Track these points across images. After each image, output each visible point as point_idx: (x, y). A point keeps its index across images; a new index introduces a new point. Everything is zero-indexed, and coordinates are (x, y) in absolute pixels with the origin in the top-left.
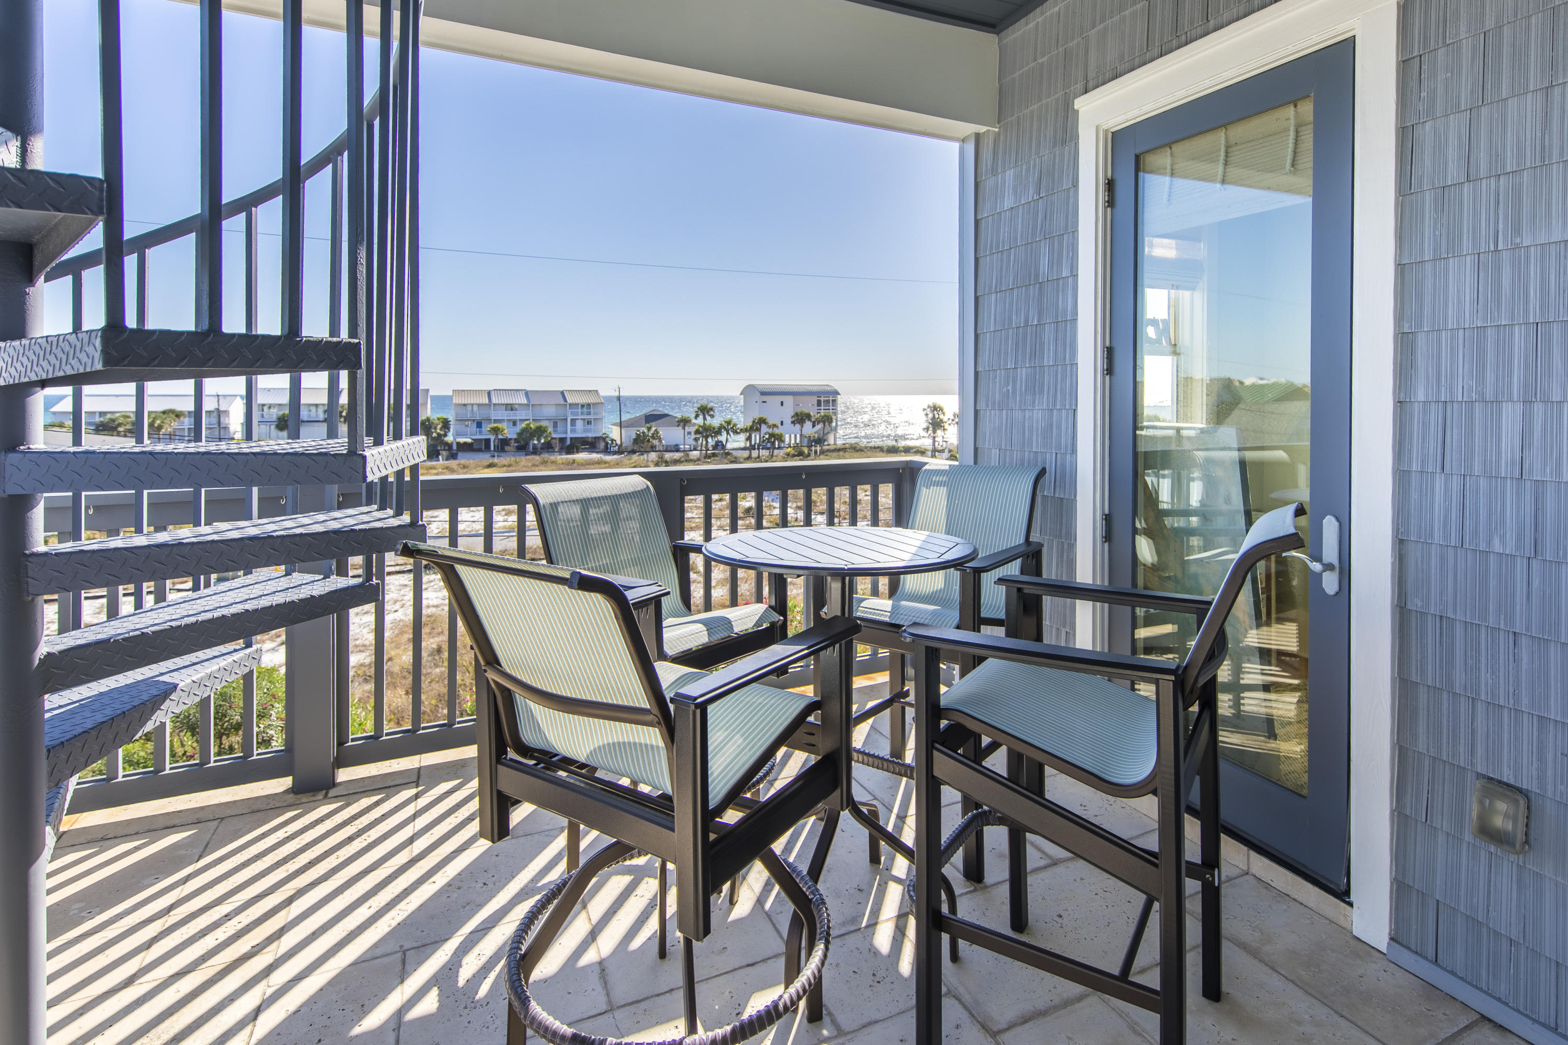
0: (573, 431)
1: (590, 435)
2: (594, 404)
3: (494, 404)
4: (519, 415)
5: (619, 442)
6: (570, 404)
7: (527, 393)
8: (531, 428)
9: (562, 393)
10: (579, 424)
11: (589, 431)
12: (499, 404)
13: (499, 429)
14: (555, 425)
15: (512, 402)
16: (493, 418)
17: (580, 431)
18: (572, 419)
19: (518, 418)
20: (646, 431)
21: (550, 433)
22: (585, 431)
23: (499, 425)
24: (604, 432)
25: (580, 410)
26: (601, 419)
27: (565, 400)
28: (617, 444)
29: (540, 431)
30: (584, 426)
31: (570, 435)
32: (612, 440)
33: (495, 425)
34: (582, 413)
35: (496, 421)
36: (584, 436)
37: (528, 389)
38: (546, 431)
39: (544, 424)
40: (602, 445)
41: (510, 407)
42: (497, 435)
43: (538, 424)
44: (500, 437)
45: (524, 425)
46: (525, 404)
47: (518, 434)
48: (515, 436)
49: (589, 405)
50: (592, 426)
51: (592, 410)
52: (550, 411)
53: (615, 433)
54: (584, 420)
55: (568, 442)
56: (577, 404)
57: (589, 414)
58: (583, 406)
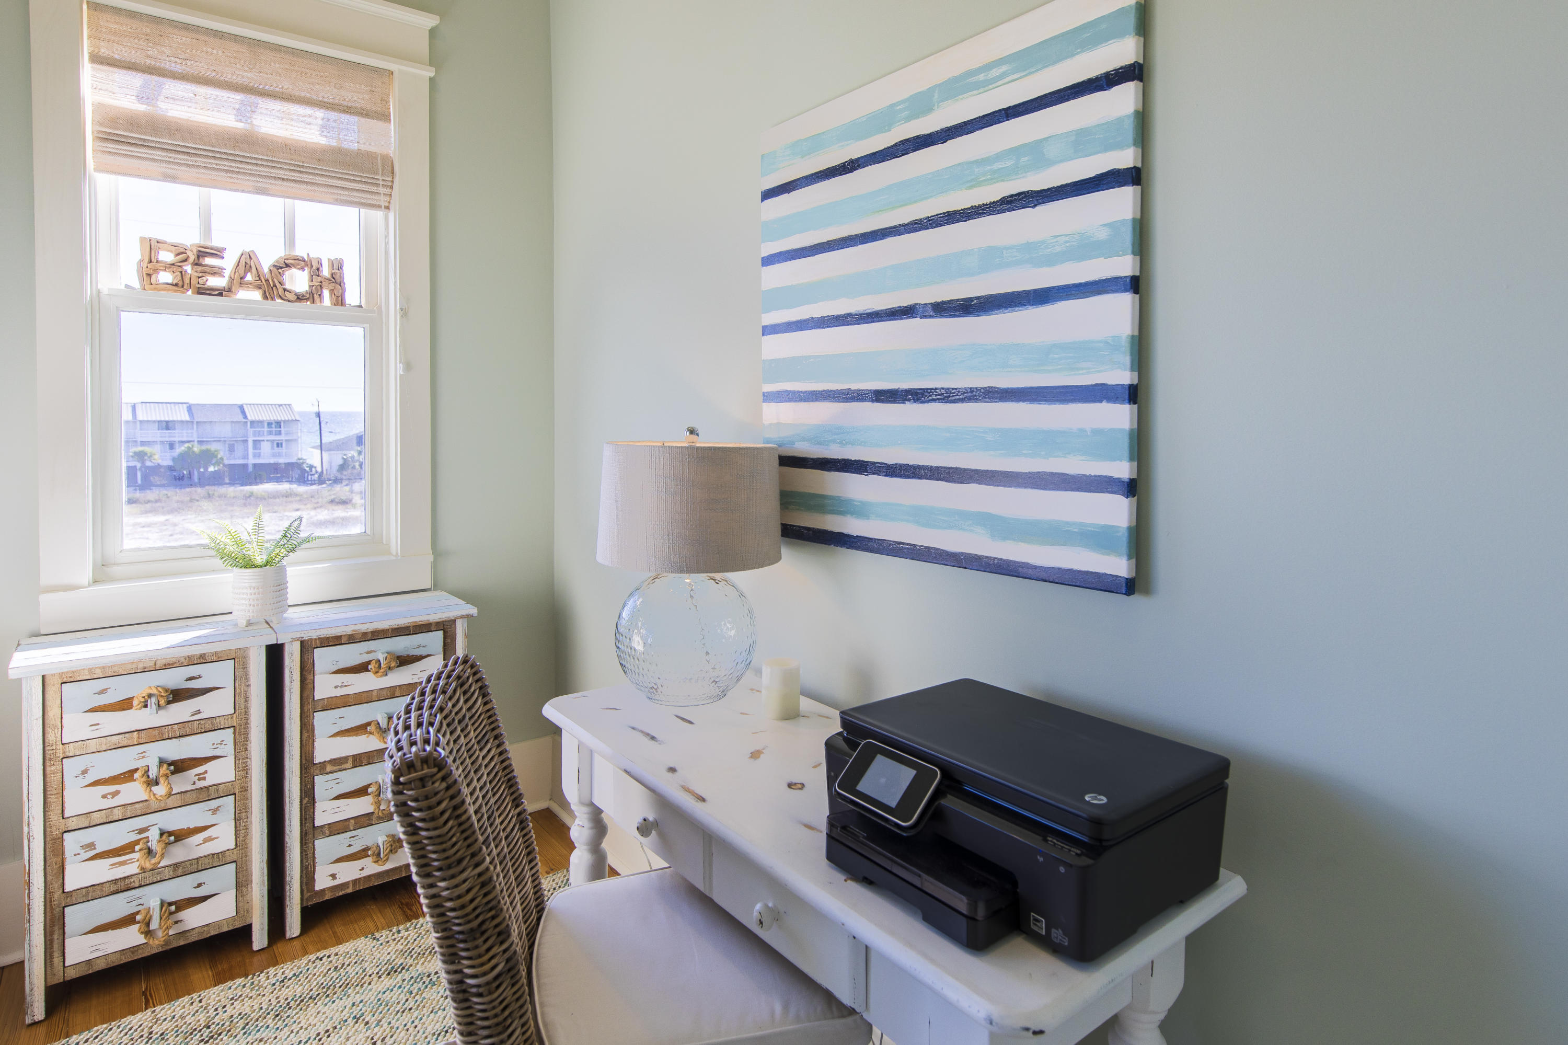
0: (256, 455)
1: (282, 460)
2: (285, 421)
3: (141, 422)
4: (177, 435)
5: (319, 470)
6: (252, 422)
7: (190, 408)
8: (193, 452)
9: (241, 407)
10: (266, 448)
11: (280, 455)
12: (148, 421)
13: (146, 454)
14: (231, 449)
15: (167, 419)
16: (139, 439)
17: (267, 455)
18: (255, 441)
19: (177, 439)
20: (356, 454)
21: (222, 459)
22: (273, 455)
23: (146, 449)
24: (300, 456)
25: (266, 429)
26: (296, 440)
27: (245, 417)
28: (317, 472)
29: (208, 457)
30: (273, 448)
31: (251, 461)
32: (311, 467)
33: (140, 449)
34: (269, 433)
35: (143, 443)
36: (272, 461)
37: (191, 402)
38: (216, 456)
39: (213, 447)
40: (296, 474)
41: (167, 425)
42: (143, 462)
43: (204, 447)
44: (148, 464)
45: (183, 448)
46: (187, 422)
47: (174, 459)
48: (170, 463)
49: (278, 424)
50: (284, 450)
51: (282, 429)
52: (226, 431)
53: (313, 458)
54: (272, 441)
55: (250, 469)
56: (261, 422)
57: (279, 433)
58: (270, 424)
